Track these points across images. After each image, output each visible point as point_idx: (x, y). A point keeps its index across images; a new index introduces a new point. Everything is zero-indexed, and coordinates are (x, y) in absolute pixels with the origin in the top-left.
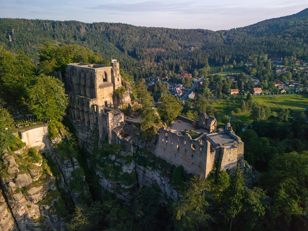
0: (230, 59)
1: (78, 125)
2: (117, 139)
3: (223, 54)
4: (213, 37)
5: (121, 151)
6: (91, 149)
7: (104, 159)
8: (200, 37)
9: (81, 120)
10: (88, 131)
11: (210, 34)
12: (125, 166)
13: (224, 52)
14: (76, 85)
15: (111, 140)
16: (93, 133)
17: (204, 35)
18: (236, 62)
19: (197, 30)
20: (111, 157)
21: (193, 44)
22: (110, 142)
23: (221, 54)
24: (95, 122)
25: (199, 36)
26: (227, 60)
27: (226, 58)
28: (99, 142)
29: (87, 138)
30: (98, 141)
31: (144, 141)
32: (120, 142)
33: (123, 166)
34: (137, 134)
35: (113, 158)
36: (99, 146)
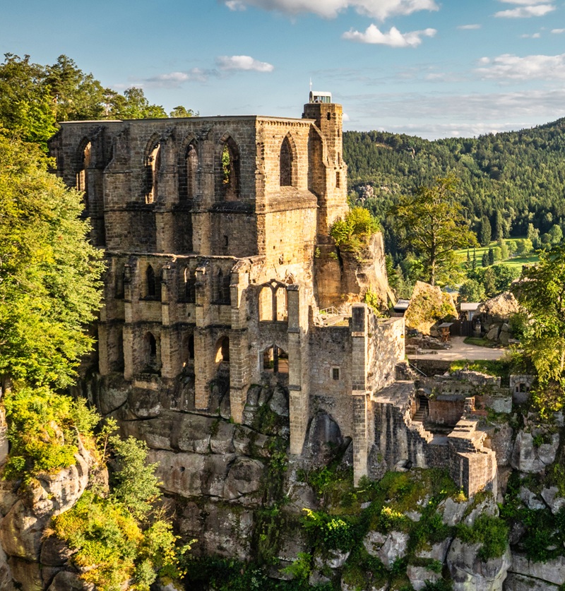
0: (513, 222)
1: (143, 413)
2: (404, 445)
3: (486, 207)
4: (428, 157)
5: (438, 498)
6: (232, 532)
7: (335, 564)
8: (383, 157)
9: (165, 380)
10: (213, 432)
11: (418, 150)
12: (470, 577)
13: (489, 200)
14: (121, 210)
15: (369, 458)
16: (253, 437)
17: (398, 151)
18: (537, 230)
19: (369, 134)
20: (378, 546)
21: (368, 178)
22: (361, 469)
23: (481, 204)
24: (257, 379)
25: (380, 153)
26: (504, 226)
27: (500, 219)
28: (292, 479)
29: (208, 475)
30: (282, 478)
31: (551, 433)
32: (420, 457)
33: (463, 580)
34: (499, 410)
35: (396, 545)
36: (290, 499)
